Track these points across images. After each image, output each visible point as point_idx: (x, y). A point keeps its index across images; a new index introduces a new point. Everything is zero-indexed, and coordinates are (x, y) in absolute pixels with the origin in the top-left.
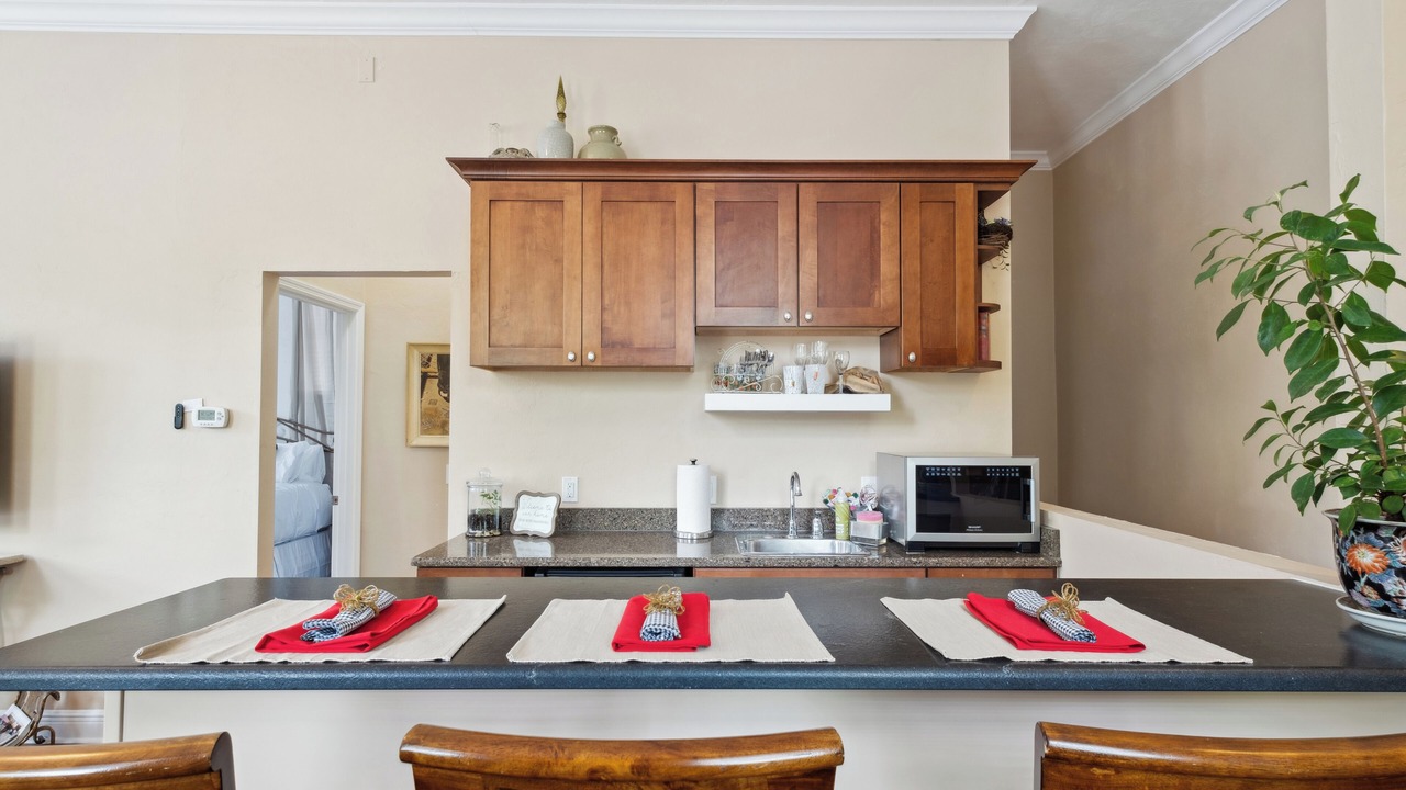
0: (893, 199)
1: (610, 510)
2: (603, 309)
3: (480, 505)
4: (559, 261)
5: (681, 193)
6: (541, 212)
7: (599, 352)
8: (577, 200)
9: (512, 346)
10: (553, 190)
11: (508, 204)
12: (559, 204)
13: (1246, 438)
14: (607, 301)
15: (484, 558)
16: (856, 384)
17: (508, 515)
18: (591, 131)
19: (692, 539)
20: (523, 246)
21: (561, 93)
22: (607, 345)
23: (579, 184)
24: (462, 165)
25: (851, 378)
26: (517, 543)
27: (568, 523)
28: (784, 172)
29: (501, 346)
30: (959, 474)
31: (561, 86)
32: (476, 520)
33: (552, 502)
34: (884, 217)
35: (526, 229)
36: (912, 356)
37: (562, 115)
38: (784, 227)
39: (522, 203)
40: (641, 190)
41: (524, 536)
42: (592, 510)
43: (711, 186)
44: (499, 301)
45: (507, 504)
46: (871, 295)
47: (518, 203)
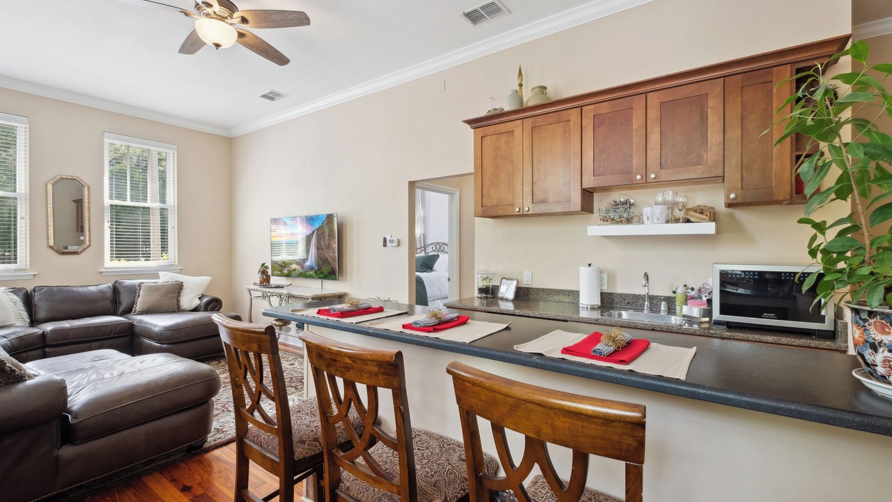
0: (719, 89)
1: (547, 289)
2: (532, 184)
3: (483, 284)
4: (512, 162)
5: (574, 115)
6: (504, 138)
7: (532, 206)
8: (520, 130)
9: (492, 206)
10: (509, 126)
11: (489, 137)
12: (512, 133)
15: (485, 308)
16: (693, 216)
17: (497, 288)
18: (533, 89)
19: (587, 308)
20: (496, 157)
21: (520, 73)
22: (535, 203)
23: (523, 120)
24: (469, 122)
25: (691, 213)
26: (500, 302)
27: (526, 295)
28: (636, 89)
29: (487, 206)
30: (756, 277)
31: (520, 70)
32: (481, 290)
33: (515, 283)
34: (711, 103)
35: (497, 148)
36: (732, 196)
37: (521, 85)
38: (637, 122)
39: (496, 136)
40: (551, 118)
41: (502, 299)
42: (538, 289)
43: (591, 107)
44: (486, 184)
45: (495, 283)
46: (701, 157)
47: (494, 136)
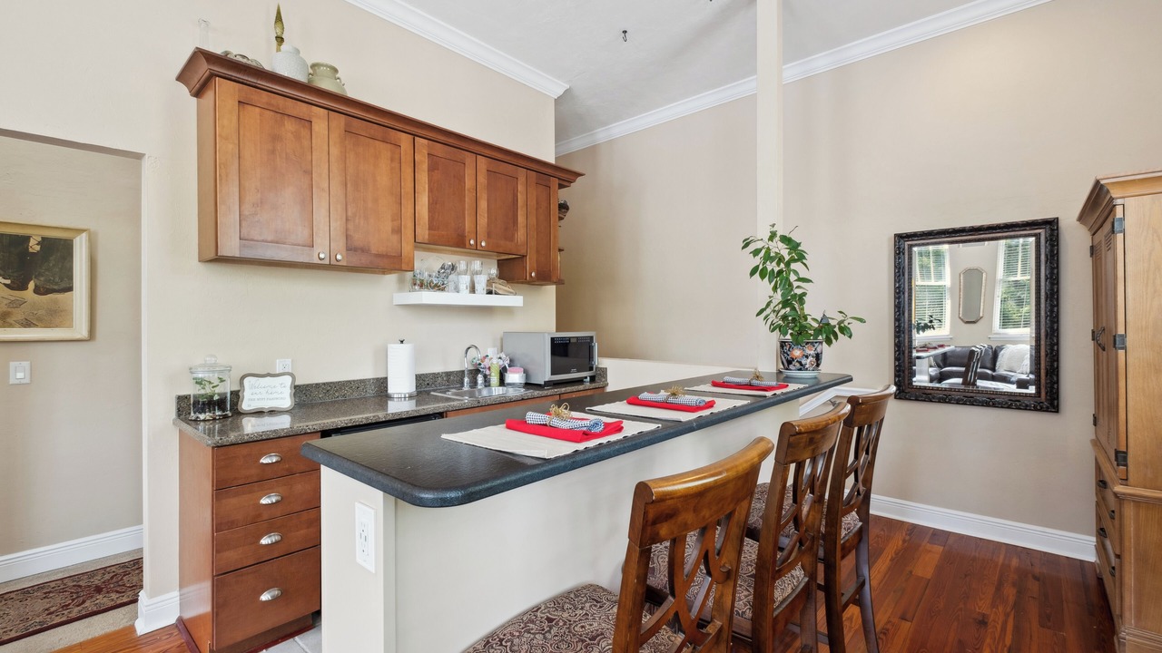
0: (524, 178)
1: (324, 384)
2: (347, 220)
4: (309, 173)
5: (405, 140)
6: (290, 126)
7: (344, 253)
8: (323, 125)
9: (263, 241)
10: (302, 109)
11: (257, 110)
12: (307, 124)
13: (757, 315)
14: (349, 214)
16: (500, 289)
17: (236, 395)
18: (316, 65)
19: (402, 398)
20: (273, 152)
21: (279, 18)
22: (351, 249)
23: (326, 111)
24: (210, 58)
27: (306, 396)
29: (252, 240)
30: (568, 341)
31: (279, 13)
33: (288, 380)
34: (519, 187)
35: (275, 138)
36: (533, 274)
37: (280, 39)
39: (272, 113)
40: (375, 130)
42: (308, 385)
43: (425, 142)
44: (250, 198)
46: (513, 235)
47: (268, 112)
